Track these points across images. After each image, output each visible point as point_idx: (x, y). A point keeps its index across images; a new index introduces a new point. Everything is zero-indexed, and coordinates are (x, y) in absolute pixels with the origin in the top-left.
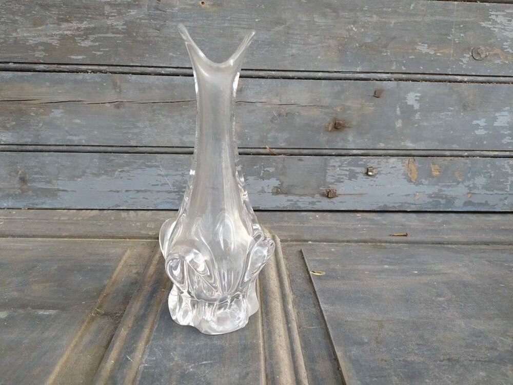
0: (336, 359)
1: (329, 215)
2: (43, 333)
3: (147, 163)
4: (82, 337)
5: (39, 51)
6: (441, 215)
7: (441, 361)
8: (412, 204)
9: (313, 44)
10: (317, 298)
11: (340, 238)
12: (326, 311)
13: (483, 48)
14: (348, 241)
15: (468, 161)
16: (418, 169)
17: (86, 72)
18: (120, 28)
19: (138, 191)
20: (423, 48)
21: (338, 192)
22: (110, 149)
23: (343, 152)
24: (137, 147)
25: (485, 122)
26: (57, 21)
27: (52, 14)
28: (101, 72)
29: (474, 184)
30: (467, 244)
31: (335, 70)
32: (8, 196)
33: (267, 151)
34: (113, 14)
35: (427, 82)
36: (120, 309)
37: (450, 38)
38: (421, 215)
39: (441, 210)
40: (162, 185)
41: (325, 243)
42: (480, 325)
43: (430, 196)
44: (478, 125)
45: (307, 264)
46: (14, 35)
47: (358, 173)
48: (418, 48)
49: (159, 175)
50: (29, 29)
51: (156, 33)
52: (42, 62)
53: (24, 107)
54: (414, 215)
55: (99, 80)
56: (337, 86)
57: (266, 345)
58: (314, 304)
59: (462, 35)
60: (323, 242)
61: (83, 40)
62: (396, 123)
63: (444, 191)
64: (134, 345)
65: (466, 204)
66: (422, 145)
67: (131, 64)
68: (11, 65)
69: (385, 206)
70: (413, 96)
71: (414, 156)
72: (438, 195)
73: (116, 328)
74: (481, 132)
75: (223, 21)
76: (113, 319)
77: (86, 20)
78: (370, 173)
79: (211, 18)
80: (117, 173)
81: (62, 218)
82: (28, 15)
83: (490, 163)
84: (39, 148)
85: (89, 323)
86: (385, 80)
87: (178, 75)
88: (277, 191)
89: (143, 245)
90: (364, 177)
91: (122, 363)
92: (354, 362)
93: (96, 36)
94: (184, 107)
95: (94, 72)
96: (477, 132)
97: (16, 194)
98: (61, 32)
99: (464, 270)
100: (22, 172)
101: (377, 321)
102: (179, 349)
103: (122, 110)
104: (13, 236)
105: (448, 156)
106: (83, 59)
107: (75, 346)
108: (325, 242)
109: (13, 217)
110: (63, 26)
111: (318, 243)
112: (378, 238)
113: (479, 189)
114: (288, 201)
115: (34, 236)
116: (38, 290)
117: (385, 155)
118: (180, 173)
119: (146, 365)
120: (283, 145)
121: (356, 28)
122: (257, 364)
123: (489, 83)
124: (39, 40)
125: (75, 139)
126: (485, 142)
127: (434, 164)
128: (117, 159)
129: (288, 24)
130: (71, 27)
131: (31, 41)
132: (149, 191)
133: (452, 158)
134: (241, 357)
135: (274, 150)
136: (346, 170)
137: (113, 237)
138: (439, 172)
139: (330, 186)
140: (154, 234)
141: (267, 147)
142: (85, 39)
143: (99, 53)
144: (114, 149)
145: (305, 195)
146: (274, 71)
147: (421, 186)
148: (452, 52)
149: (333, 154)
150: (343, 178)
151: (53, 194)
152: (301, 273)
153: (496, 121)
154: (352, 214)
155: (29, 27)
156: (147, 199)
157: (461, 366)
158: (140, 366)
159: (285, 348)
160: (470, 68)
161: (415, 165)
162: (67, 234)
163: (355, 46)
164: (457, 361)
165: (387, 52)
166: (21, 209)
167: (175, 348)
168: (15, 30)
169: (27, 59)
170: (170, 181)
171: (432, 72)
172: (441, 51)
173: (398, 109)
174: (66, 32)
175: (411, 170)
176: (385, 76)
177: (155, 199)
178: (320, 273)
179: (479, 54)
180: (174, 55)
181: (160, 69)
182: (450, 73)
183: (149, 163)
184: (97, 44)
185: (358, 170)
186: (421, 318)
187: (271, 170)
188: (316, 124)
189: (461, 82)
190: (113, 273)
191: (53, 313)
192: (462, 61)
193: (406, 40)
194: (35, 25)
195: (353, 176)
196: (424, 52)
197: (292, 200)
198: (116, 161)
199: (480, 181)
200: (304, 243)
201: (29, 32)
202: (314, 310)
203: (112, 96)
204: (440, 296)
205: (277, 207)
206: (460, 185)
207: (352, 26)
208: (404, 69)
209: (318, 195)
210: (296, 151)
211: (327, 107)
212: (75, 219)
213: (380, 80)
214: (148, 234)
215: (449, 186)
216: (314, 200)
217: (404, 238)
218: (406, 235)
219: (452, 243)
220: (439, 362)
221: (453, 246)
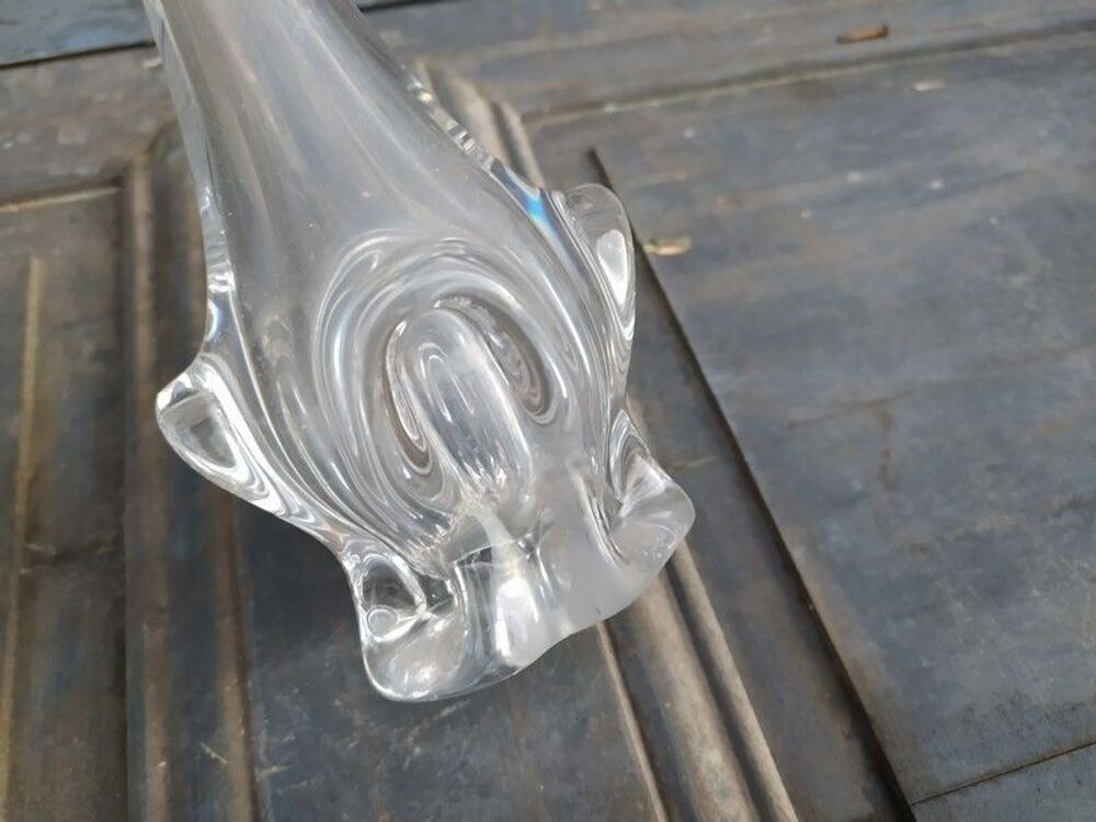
4: (23, 668)
14: (724, 83)
30: (1042, 34)
36: (103, 526)
41: (655, 103)
60: (647, 96)
64: (209, 696)
76: (92, 569)
85: (22, 609)
89: (73, 219)
91: (196, 775)
92: (844, 573)
99: (1055, 152)
101: (872, 404)
111: (633, 106)
119: (274, 769)
122: (599, 674)
140: (97, 167)
177: (46, 19)
178: (674, 245)
200: (594, 115)
202: (686, 395)
204: (1013, 267)
214: (75, 174)
217: (880, 46)
218: (883, 33)
219: (1000, 40)
220: (1051, 521)
221: (1006, 51)
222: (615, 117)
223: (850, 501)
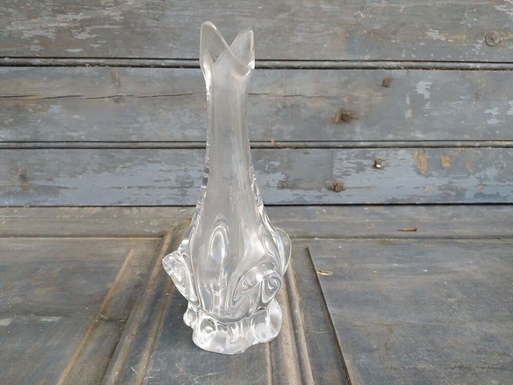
0: (344, 368)
1: (336, 209)
2: (46, 341)
3: (149, 159)
4: (86, 345)
5: (35, 44)
6: (451, 207)
7: (452, 369)
8: (422, 197)
9: (319, 32)
10: (324, 300)
11: (347, 233)
12: (334, 314)
13: (496, 33)
14: (356, 237)
15: (479, 151)
16: (428, 160)
17: (83, 65)
18: (117, 18)
19: (141, 188)
20: (434, 35)
21: (345, 186)
22: (110, 145)
23: (351, 144)
24: (137, 142)
25: (498, 111)
26: (52, 13)
27: (46, 5)
28: (99, 65)
29: (485, 175)
30: (478, 238)
31: (342, 59)
32: (9, 194)
33: (272, 144)
34: (109, 4)
35: (438, 71)
36: (124, 315)
37: (462, 23)
38: (431, 208)
39: (451, 202)
40: (164, 181)
41: (332, 240)
42: (492, 329)
43: (440, 188)
44: (491, 114)
45: (314, 263)
46: (9, 28)
47: (366, 166)
48: (429, 34)
49: (161, 170)
50: (24, 22)
51: (155, 23)
52: (38, 56)
53: (21, 103)
54: (423, 208)
55: (97, 74)
56: (343, 76)
57: (273, 355)
58: (321, 307)
59: (475, 20)
60: (330, 238)
61: (80, 32)
62: (405, 114)
63: (455, 183)
64: (139, 356)
65: (477, 195)
66: (432, 136)
67: (130, 57)
68: (7, 60)
69: (394, 199)
70: (423, 84)
71: (424, 147)
72: (448, 188)
73: (120, 336)
74: (493, 122)
75: (224, 10)
76: (116, 325)
77: (82, 11)
78: (378, 166)
79: (211, 7)
80: (118, 169)
81: (64, 217)
82: (22, 7)
83: (501, 153)
84: (38, 145)
85: (92, 330)
86: (394, 68)
87: (178, 67)
88: (283, 186)
89: (146, 243)
90: (371, 170)
91: (126, 375)
92: (363, 371)
93: (93, 28)
94: (185, 100)
95: (92, 65)
96: (489, 122)
97: (17, 192)
98: (56, 24)
99: (474, 268)
100: (22, 170)
101: (386, 325)
102: (184, 359)
103: (122, 104)
104: (16, 236)
105: (459, 147)
106: (81, 52)
107: (79, 355)
108: (333, 238)
109: (15, 216)
110: (58, 18)
111: (324, 239)
112: (387, 233)
113: (490, 180)
114: (294, 195)
115: (36, 236)
116: (42, 295)
117: (394, 147)
118: (183, 168)
119: (151, 377)
120: (288, 138)
121: (364, 14)
122: (263, 375)
123: (503, 70)
124: (34, 33)
125: (75, 135)
126: (498, 132)
127: (445, 155)
128: (118, 155)
129: (292, 11)
130: (66, 19)
131: (25, 35)
132: (152, 187)
133: (463, 149)
134: (248, 368)
135: (279, 143)
136: (354, 163)
137: (116, 236)
138: (450, 163)
139: (337, 179)
140: (158, 232)
141: (272, 140)
142: (82, 31)
143: (96, 46)
144: (115, 145)
145: (311, 189)
146: (278, 60)
147: (430, 178)
148: (464, 37)
149: (340, 146)
150: (350, 171)
151: (54, 191)
152: (307, 273)
153: (509, 110)
154: (360, 208)
155: (24, 20)
156: (149, 195)
157: (473, 374)
158: (145, 379)
159: (292, 357)
160: (483, 54)
161: (424, 156)
162: (70, 233)
163: (363, 33)
164: (469, 368)
165: (395, 39)
166: (22, 207)
167: (180, 359)
168: (9, 23)
169: (22, 53)
170: (172, 177)
171: (443, 59)
172: (453, 37)
173: (408, 98)
174: (61, 25)
175: (420, 162)
176: (394, 64)
177: (158, 195)
178: (327, 273)
179: (492, 39)
180: (175, 47)
181: (160, 61)
182: (462, 60)
183: (151, 159)
184: (94, 36)
185: (366, 162)
186: (431, 322)
187: (277, 164)
188: (322, 116)
189: (473, 69)
190: (116, 275)
191: (56, 320)
192: (475, 47)
193: (417, 26)
194: (30, 17)
195: (360, 168)
196: (435, 39)
197: (297, 195)
198: (117, 157)
199: (492, 172)
200: (311, 240)
201: (24, 25)
202: (321, 314)
203: (110, 90)
204: (450, 296)
205: (283, 201)
206: (471, 176)
207: (360, 12)
208: (414, 57)
209: (325, 189)
210: (302, 144)
211: (334, 98)
212: (77, 217)
213: (389, 69)
214: (152, 233)
215: (459, 178)
216: (320, 194)
217: (413, 233)
218: (415, 230)
219: (462, 238)
220: (450, 370)
221: (464, 241)
222: (317, 241)
223: (371, 351)
